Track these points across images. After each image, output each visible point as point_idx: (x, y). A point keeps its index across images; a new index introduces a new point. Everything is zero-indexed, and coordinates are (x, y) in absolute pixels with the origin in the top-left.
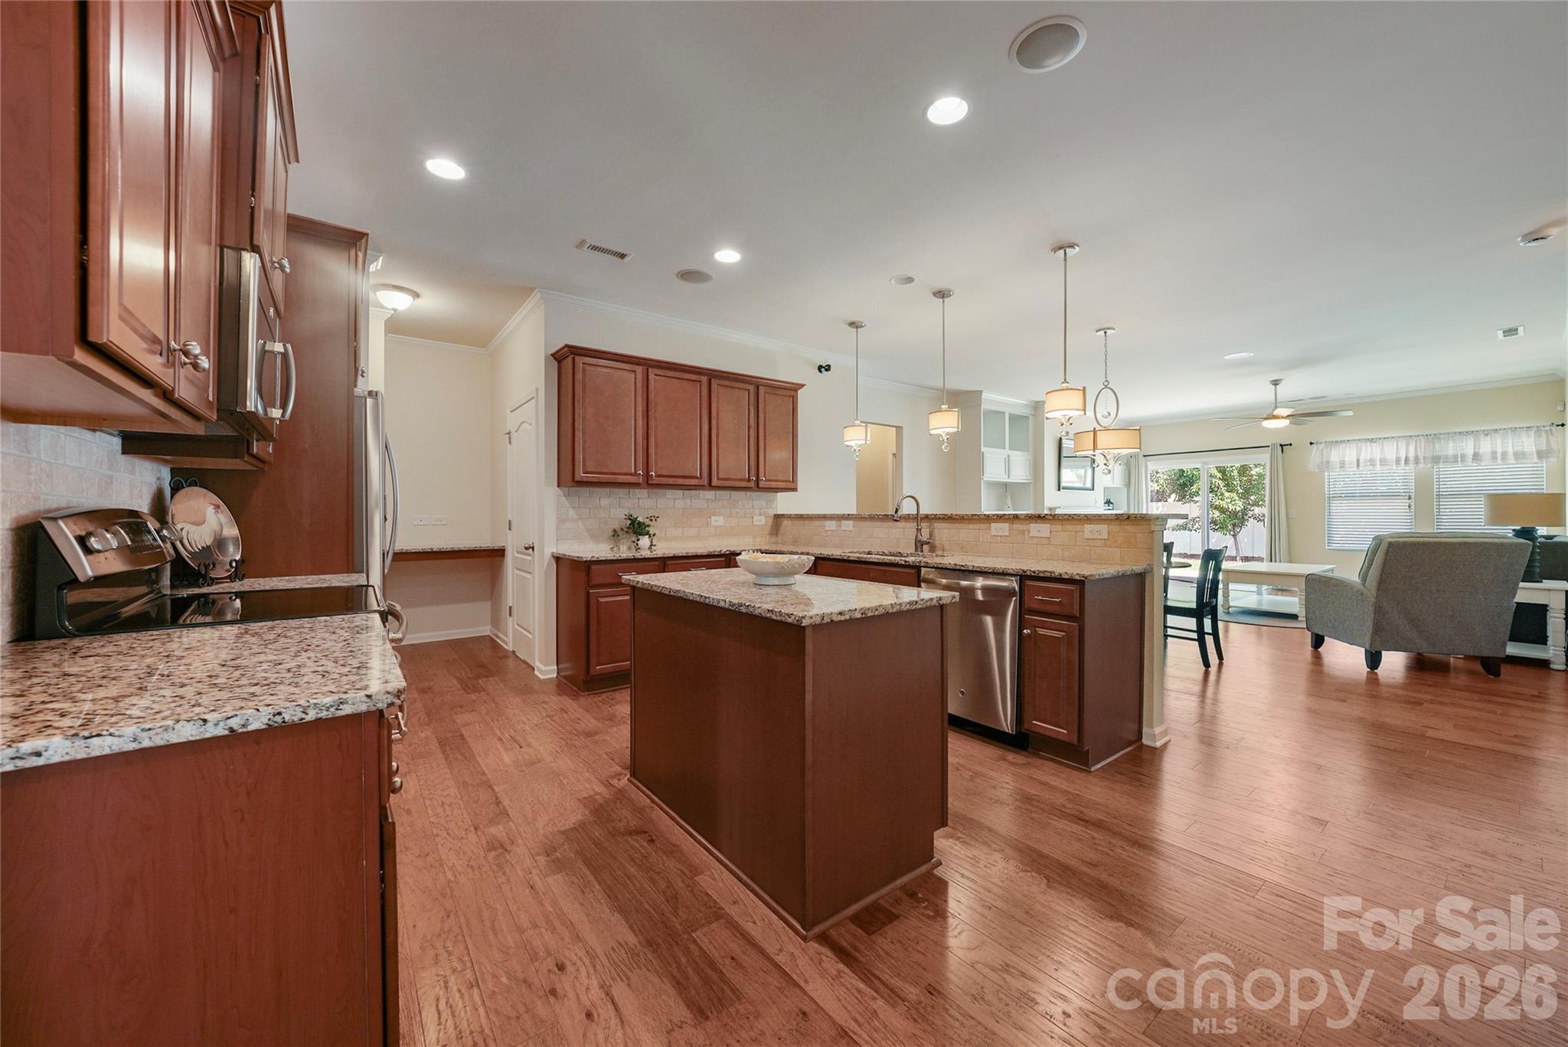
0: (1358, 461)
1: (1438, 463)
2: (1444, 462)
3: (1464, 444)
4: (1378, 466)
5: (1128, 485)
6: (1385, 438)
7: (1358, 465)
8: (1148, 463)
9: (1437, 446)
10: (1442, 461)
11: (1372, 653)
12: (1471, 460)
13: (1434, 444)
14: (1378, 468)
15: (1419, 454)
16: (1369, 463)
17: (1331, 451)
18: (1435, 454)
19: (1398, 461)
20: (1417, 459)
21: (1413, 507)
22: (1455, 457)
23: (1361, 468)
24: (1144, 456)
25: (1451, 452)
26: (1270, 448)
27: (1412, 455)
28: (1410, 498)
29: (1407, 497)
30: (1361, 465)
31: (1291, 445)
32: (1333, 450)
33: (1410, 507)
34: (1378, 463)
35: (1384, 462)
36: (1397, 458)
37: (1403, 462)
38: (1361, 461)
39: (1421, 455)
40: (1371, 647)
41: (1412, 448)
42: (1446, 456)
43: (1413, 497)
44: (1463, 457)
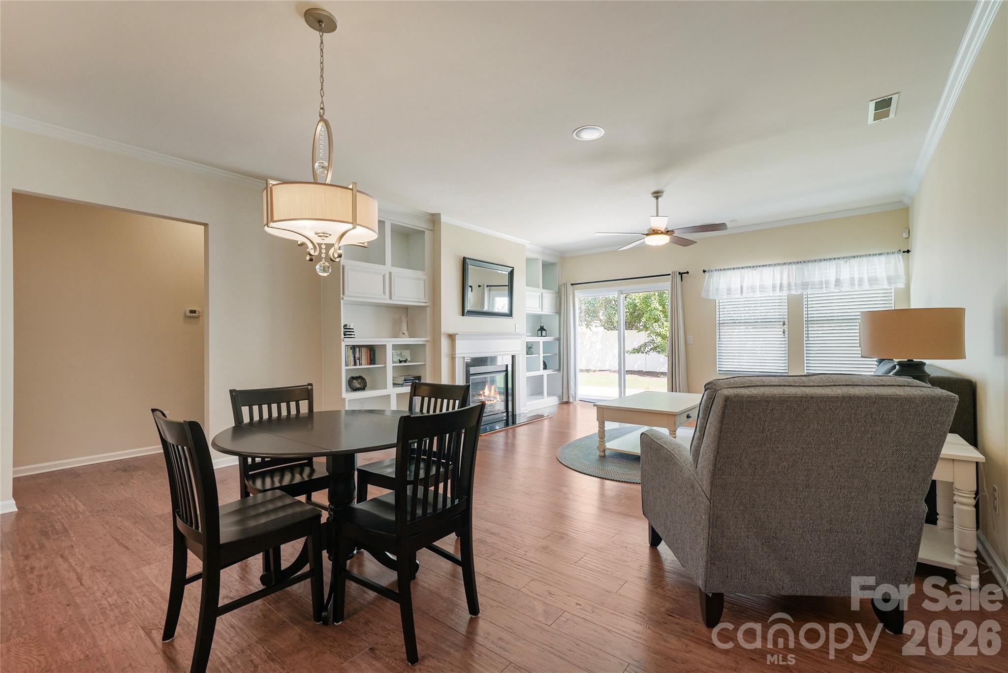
0: (742, 288)
1: (807, 289)
2: (811, 289)
3: (828, 271)
4: (758, 293)
5: (559, 312)
6: (763, 266)
7: (742, 292)
8: (576, 291)
9: (806, 273)
10: (810, 287)
11: (707, 596)
12: (833, 286)
13: (803, 272)
14: (758, 294)
15: (791, 281)
16: (751, 290)
17: (720, 279)
18: (804, 281)
19: (774, 287)
20: (789, 285)
21: (786, 333)
22: (821, 283)
23: (744, 295)
24: (572, 284)
25: (817, 279)
26: (671, 276)
27: (785, 282)
28: (784, 324)
29: (782, 323)
30: (744, 292)
31: (688, 273)
32: (721, 278)
33: (784, 332)
34: (758, 290)
35: (762, 288)
36: (773, 284)
37: (778, 289)
38: (744, 288)
39: (793, 282)
40: (706, 586)
41: (785, 276)
42: (814, 282)
43: (786, 323)
44: (827, 283)
